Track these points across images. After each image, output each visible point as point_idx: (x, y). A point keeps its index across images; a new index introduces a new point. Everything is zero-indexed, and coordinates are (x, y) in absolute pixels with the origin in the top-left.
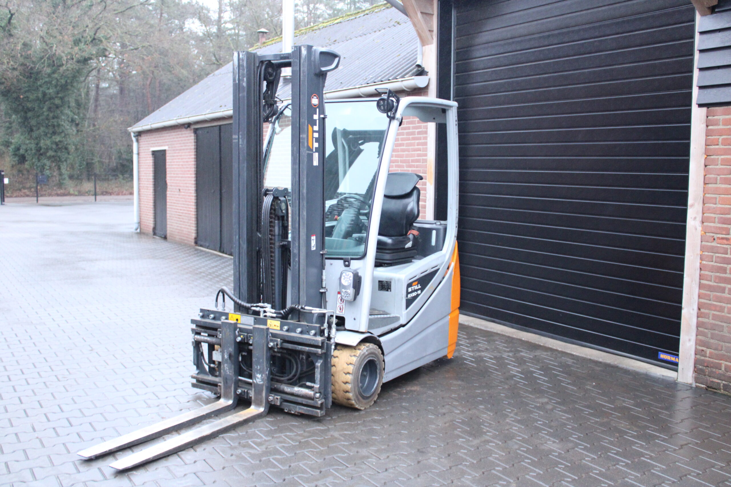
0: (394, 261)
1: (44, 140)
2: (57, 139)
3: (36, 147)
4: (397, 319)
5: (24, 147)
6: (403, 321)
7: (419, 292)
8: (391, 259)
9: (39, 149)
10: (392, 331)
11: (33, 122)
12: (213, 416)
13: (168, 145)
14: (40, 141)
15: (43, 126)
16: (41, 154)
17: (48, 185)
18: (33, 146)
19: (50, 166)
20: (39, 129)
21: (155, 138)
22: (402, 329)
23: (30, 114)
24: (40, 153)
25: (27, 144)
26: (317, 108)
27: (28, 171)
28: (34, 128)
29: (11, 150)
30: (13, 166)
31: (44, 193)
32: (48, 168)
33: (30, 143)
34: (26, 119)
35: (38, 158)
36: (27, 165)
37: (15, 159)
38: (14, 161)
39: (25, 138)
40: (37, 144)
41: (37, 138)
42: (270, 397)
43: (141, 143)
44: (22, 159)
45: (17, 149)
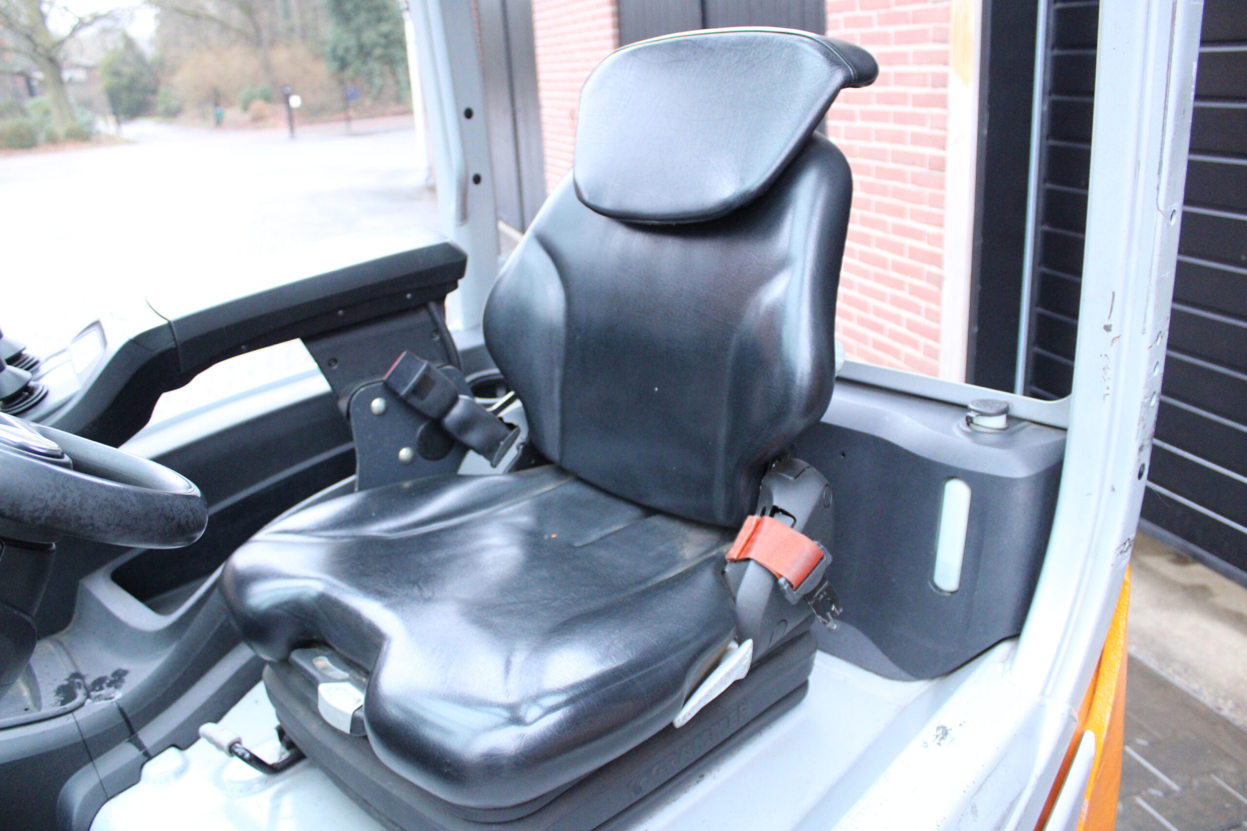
1: (367, 31)
2: (385, 28)
3: (358, 44)
5: (342, 45)
9: (362, 47)
11: (349, 6)
14: (362, 33)
16: (366, 54)
17: (382, 100)
18: (352, 42)
20: (358, 15)
24: (364, 52)
25: (346, 40)
27: (353, 81)
28: (352, 15)
29: (328, 51)
30: (330, 76)
32: (377, 74)
33: (350, 38)
35: (363, 60)
37: (334, 65)
38: (334, 68)
39: (342, 30)
40: (359, 39)
41: (357, 30)
44: (343, 64)
45: (334, 50)
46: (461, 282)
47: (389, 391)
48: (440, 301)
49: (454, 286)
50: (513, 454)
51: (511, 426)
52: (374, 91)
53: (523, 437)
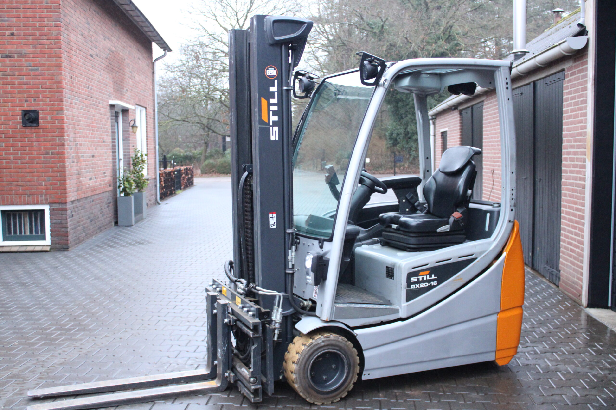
0: (420, 246)
1: (411, 125)
3: (404, 132)
4: (397, 311)
5: (396, 132)
6: (402, 315)
7: (435, 283)
8: (415, 243)
9: (407, 133)
10: (382, 323)
11: (402, 111)
12: (182, 381)
13: (448, 127)
14: (407, 126)
15: (410, 114)
16: (410, 138)
17: (414, 164)
18: (402, 131)
19: (416, 148)
20: (407, 116)
21: (443, 120)
22: (399, 323)
23: (400, 104)
25: (398, 129)
26: (275, 79)
27: (399, 152)
28: (403, 116)
29: (388, 135)
30: (388, 148)
31: (410, 170)
32: (414, 149)
33: (401, 128)
34: (397, 108)
35: (407, 141)
36: (398, 147)
37: (390, 142)
38: (390, 144)
39: (397, 124)
40: (406, 129)
41: (405, 124)
42: (226, 374)
43: (437, 126)
44: (395, 142)
45: (391, 134)
46: (421, 184)
47: (406, 199)
48: (417, 187)
49: (419, 184)
50: (425, 211)
51: (425, 207)
52: (411, 159)
53: (427, 209)
